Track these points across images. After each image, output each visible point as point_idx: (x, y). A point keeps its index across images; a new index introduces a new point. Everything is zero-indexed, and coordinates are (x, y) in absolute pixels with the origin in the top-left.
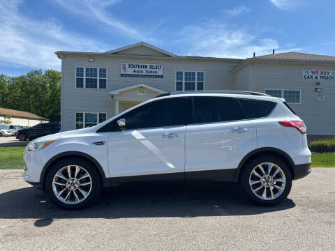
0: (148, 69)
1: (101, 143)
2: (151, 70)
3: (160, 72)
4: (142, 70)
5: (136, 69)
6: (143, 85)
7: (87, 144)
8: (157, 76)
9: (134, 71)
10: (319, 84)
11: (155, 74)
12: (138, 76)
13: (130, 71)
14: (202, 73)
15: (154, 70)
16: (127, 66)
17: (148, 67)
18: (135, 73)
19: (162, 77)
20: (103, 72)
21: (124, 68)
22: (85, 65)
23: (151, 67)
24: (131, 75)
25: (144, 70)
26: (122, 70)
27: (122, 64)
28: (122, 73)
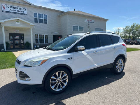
1: (71, 58)
2: (20, 10)
3: (25, 12)
4: (15, 9)
5: (11, 8)
6: (19, 19)
7: (65, 60)
8: (24, 14)
9: (10, 10)
10: (89, 25)
12: (12, 13)
13: (8, 9)
14: (46, 15)
15: (22, 10)
16: (5, 6)
18: (10, 11)
19: (27, 15)
21: (4, 7)
23: (20, 9)
24: (8, 12)
25: (16, 10)
27: (2, 5)
28: (3, 10)
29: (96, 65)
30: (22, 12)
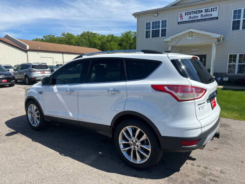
0: (204, 13)
1: (41, 93)
3: (215, 14)
5: (191, 15)
8: (212, 19)
9: (190, 17)
11: (210, 17)
13: (186, 18)
16: (184, 14)
17: (204, 11)
18: (190, 20)
19: (217, 18)
20: (164, 22)
21: (181, 17)
22: (151, 20)
23: (206, 11)
24: (187, 22)
25: (199, 15)
26: (179, 18)
27: (179, 13)
28: (179, 21)
29: (71, 114)
30: (208, 15)
